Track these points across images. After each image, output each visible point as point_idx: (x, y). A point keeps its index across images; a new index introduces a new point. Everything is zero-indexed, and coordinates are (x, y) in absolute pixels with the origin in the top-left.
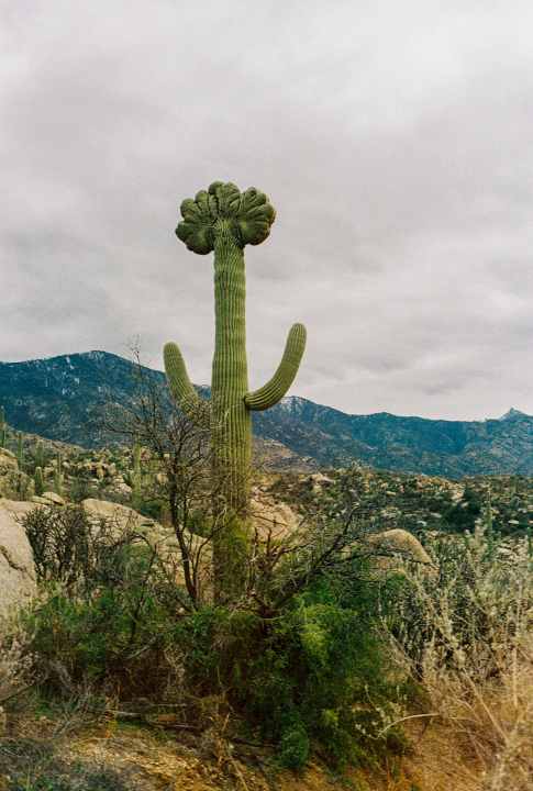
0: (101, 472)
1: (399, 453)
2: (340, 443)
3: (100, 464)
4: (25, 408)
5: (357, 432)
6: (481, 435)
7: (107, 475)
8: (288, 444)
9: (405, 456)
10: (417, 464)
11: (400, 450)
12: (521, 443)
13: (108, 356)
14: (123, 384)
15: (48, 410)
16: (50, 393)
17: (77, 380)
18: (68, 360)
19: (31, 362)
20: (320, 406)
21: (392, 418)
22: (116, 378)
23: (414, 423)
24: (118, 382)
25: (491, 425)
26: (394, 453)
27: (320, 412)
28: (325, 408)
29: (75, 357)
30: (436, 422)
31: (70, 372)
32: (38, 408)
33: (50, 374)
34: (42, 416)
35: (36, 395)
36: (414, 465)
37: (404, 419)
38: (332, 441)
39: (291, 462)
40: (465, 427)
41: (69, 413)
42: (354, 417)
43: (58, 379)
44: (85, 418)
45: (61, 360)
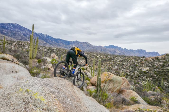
0: (23, 45)
2: (53, 42)
3: (23, 43)
4: (3, 31)
5: (55, 41)
7: (24, 45)
8: (45, 41)
13: (18, 25)
15: (7, 31)
16: (7, 29)
17: (12, 27)
18: (11, 24)
19: (4, 23)
21: (60, 39)
24: (19, 29)
25: (73, 42)
29: (12, 24)
33: (7, 26)
34: (6, 32)
35: (4, 29)
37: (62, 40)
38: (51, 42)
39: (46, 44)
41: (11, 32)
42: (55, 39)
43: (9, 27)
44: (13, 34)
45: (9, 24)
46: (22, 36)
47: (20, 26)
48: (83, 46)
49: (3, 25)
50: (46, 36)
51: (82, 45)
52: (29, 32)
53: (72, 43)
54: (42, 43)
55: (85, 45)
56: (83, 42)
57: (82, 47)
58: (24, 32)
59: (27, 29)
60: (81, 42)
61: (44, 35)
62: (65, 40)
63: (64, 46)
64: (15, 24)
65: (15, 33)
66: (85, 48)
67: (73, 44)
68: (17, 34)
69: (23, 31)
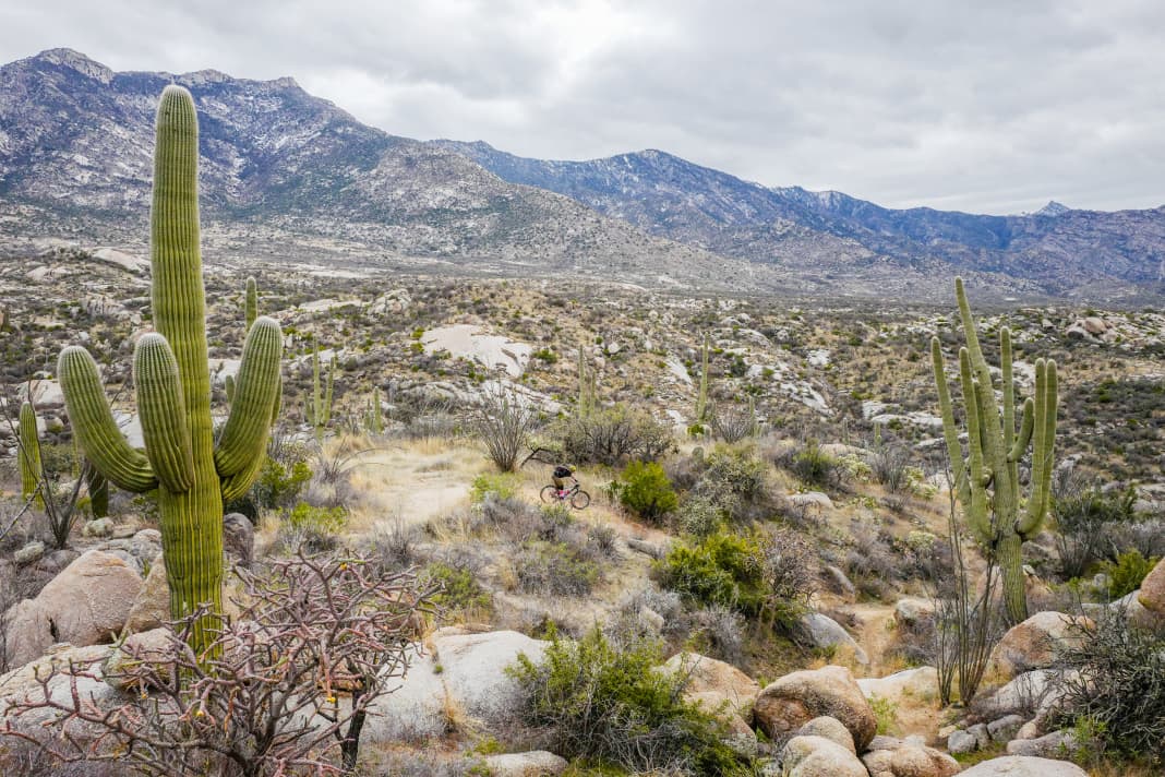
1: (955, 250)
2: (891, 239)
6: (1028, 230)
9: (963, 253)
10: (975, 261)
11: (957, 247)
12: (1076, 239)
13: (662, 155)
14: (678, 182)
17: (636, 179)
18: (626, 159)
20: (858, 201)
21: (933, 213)
22: (671, 176)
23: (956, 219)
24: (673, 180)
26: (949, 250)
27: (859, 206)
28: (862, 202)
29: (630, 156)
30: (978, 217)
31: (628, 171)
32: (615, 207)
33: (611, 173)
36: (972, 263)
37: (944, 214)
38: (882, 237)
39: (871, 261)
40: (1009, 223)
41: (645, 212)
42: (893, 212)
43: (618, 177)
44: (661, 217)
45: (619, 159)
46: (712, 229)
47: (673, 160)
48: (1133, 244)
49: (589, 174)
50: (827, 204)
51: (1123, 237)
52: (728, 190)
53: (1031, 229)
54: (844, 257)
55: (1150, 236)
56: (1132, 214)
57: (1127, 253)
58: (701, 196)
59: (715, 173)
60: (1109, 210)
61: (815, 197)
62: (969, 217)
63: (984, 257)
64: (645, 155)
65: (668, 214)
66: (1150, 258)
67: (1040, 237)
68: (684, 219)
69: (698, 190)
